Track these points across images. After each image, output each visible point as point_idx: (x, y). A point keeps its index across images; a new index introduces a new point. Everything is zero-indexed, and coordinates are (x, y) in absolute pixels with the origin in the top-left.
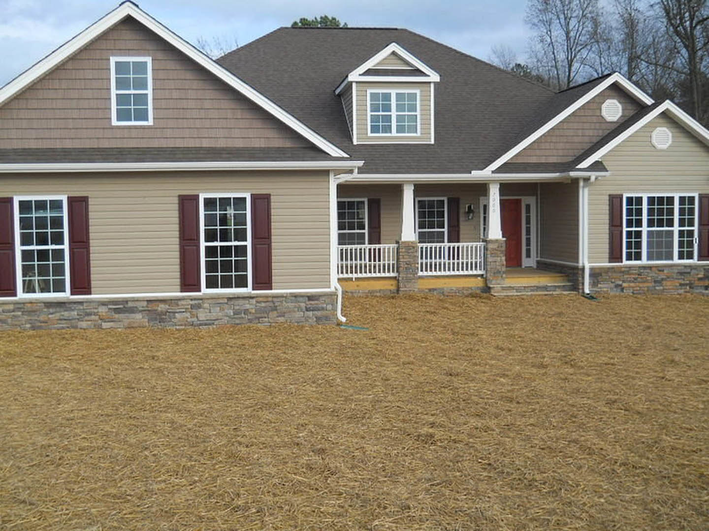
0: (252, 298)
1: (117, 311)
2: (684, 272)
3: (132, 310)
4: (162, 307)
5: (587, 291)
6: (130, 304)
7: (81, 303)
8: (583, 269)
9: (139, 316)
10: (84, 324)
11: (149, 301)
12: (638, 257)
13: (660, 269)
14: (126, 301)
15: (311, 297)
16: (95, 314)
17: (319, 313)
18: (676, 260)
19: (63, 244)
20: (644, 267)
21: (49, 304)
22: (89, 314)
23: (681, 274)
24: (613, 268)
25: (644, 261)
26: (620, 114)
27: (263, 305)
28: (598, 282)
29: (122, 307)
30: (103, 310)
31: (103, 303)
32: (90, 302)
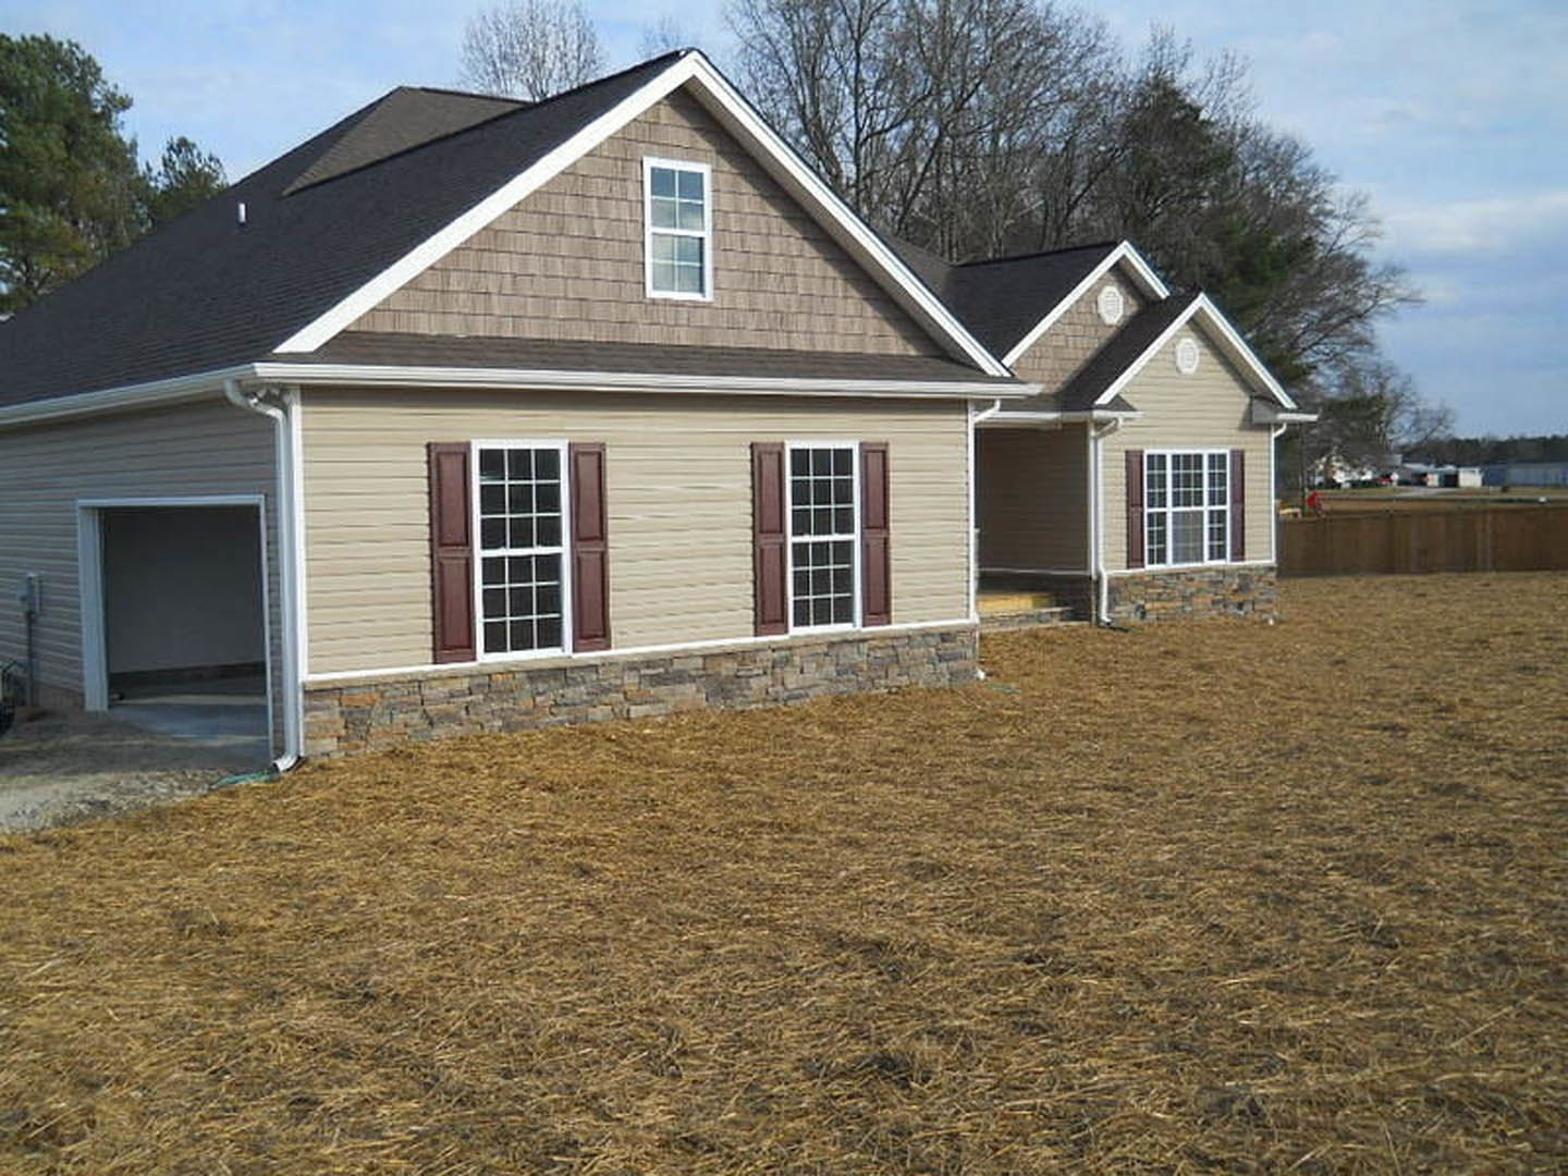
0: (864, 641)
1: (657, 680)
2: (1218, 579)
3: (680, 678)
4: (727, 668)
5: (1105, 618)
6: (677, 665)
7: (594, 668)
8: (1098, 583)
9: (689, 689)
10: (599, 713)
11: (708, 657)
12: (1162, 559)
13: (1189, 577)
14: (672, 658)
15: (945, 636)
16: (617, 689)
17: (954, 665)
18: (1207, 563)
19: (558, 543)
20: (1170, 575)
21: (535, 674)
22: (606, 691)
23: (1214, 583)
24: (1133, 577)
25: (1170, 565)
26: (1121, 313)
27: (879, 654)
28: (1117, 604)
29: (662, 672)
30: (631, 680)
31: (632, 666)
32: (610, 664)
